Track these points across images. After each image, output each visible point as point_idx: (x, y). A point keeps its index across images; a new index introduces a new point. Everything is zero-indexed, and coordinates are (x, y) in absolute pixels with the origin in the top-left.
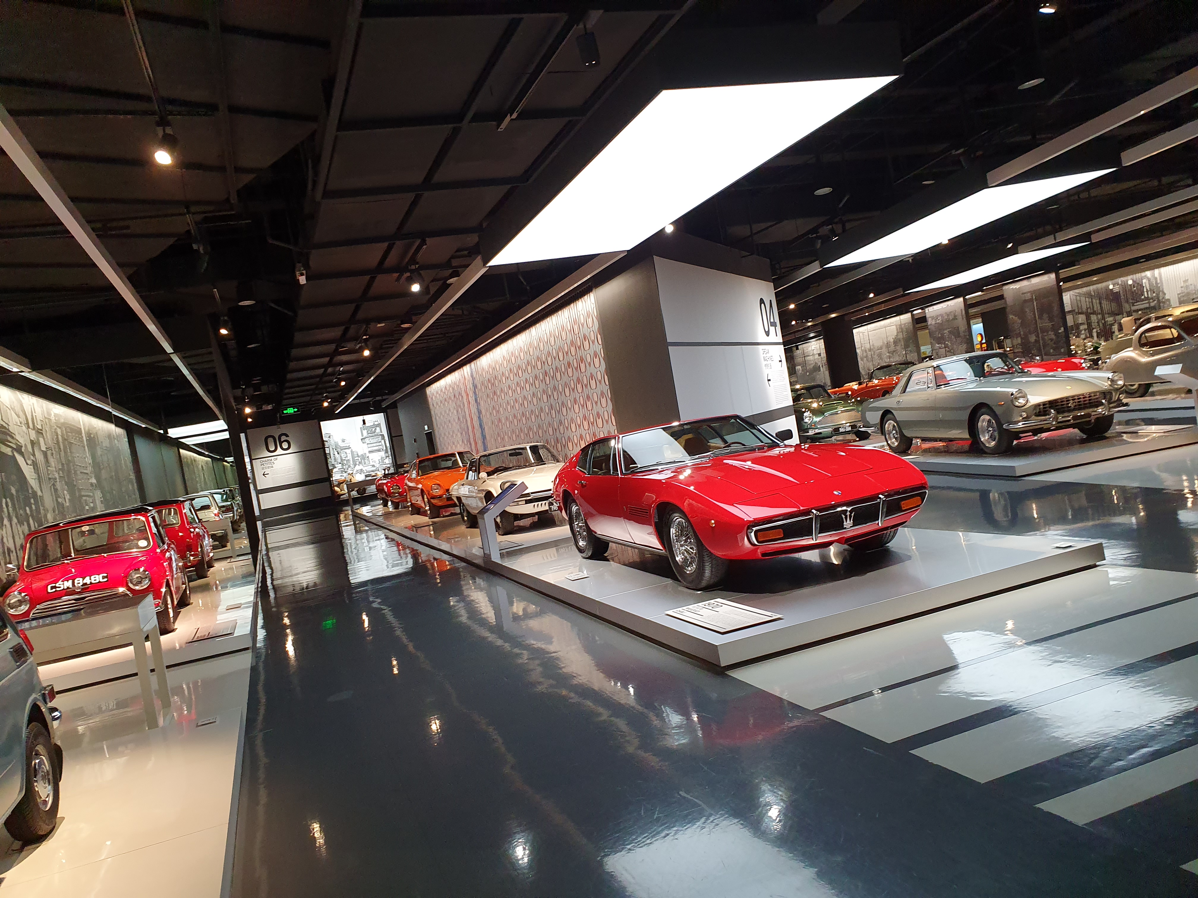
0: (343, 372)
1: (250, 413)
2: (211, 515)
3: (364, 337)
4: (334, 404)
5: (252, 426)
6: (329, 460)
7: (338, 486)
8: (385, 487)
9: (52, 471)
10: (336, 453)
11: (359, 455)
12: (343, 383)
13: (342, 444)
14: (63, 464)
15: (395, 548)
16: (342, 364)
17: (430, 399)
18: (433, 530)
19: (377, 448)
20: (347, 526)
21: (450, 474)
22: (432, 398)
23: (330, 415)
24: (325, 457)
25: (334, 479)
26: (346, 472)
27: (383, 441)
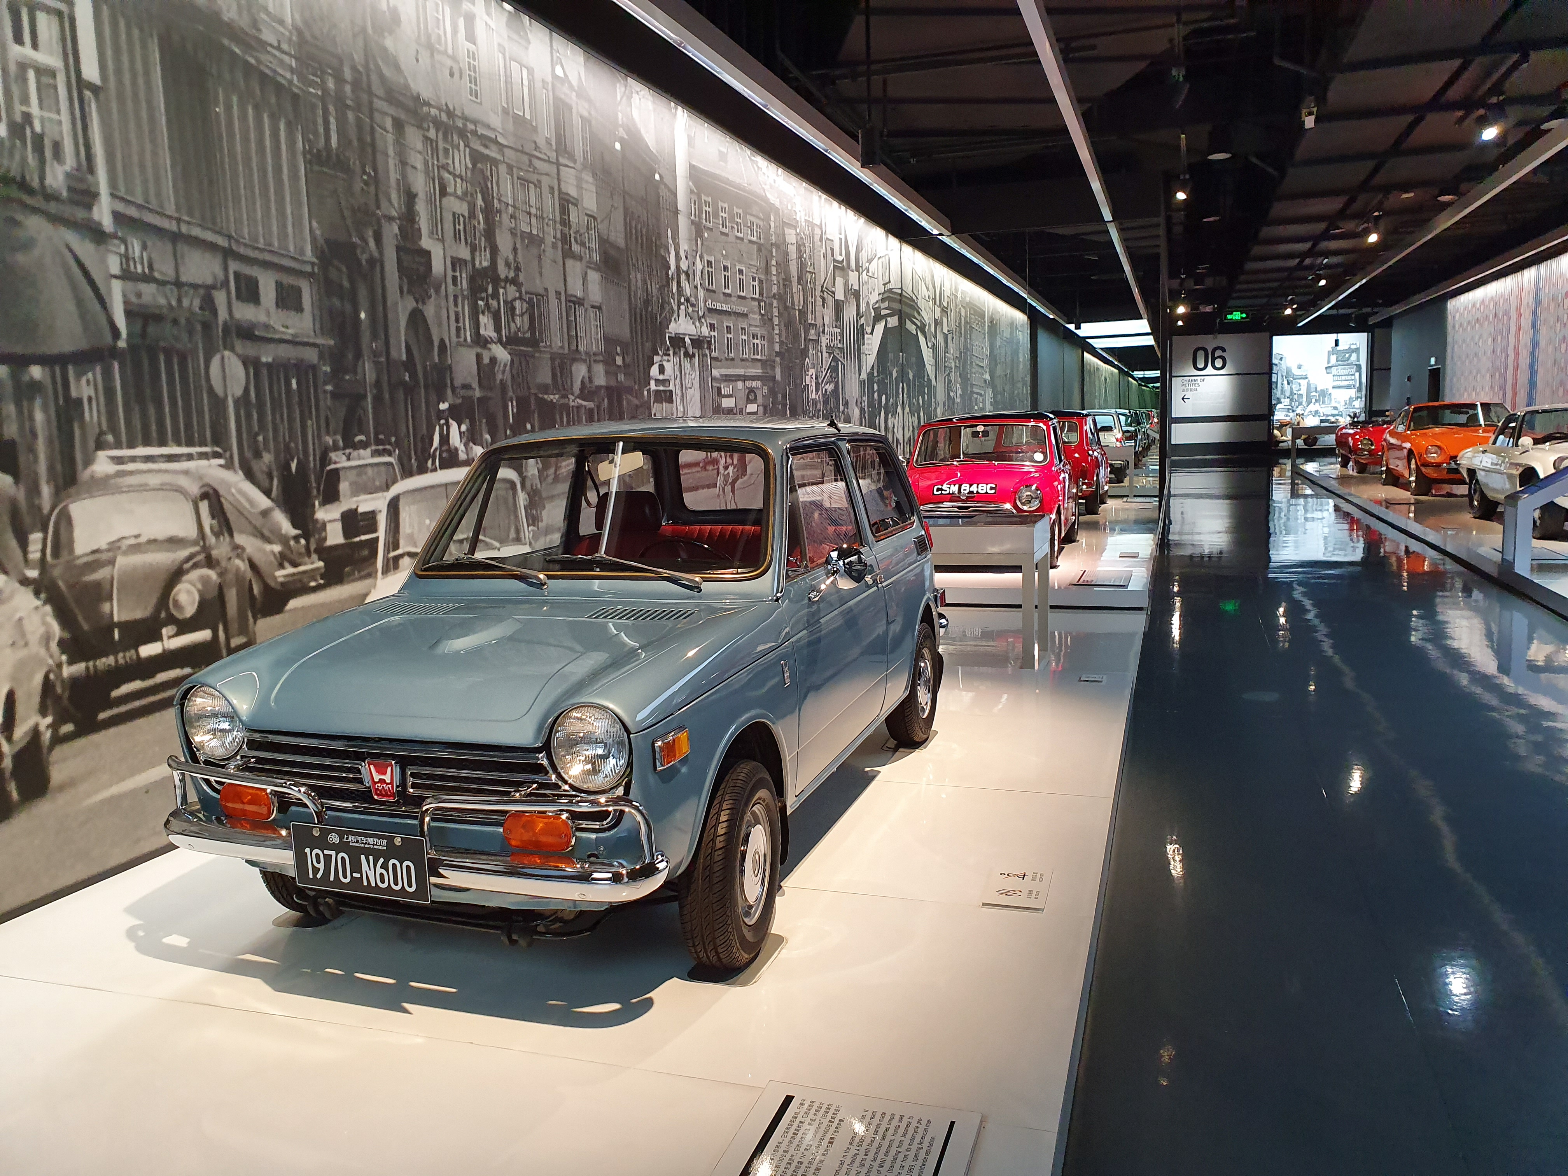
0: (1327, 266)
1: (1184, 314)
2: (1110, 439)
3: (1376, 214)
4: (1299, 313)
5: (1181, 331)
6: (1274, 391)
7: (1279, 428)
8: (1350, 439)
9: (949, 358)
10: (1285, 382)
11: (1318, 389)
12: (1323, 283)
13: (1296, 372)
14: (961, 353)
15: (1346, 526)
16: (1327, 254)
17: (1450, 318)
18: (1415, 513)
19: (1346, 383)
20: (1280, 484)
21: (1460, 434)
22: (1454, 317)
23: (1290, 328)
24: (1270, 386)
25: (1275, 418)
26: (1293, 411)
27: (1357, 374)
